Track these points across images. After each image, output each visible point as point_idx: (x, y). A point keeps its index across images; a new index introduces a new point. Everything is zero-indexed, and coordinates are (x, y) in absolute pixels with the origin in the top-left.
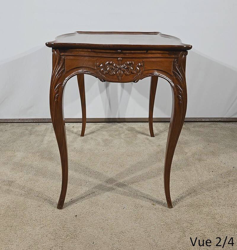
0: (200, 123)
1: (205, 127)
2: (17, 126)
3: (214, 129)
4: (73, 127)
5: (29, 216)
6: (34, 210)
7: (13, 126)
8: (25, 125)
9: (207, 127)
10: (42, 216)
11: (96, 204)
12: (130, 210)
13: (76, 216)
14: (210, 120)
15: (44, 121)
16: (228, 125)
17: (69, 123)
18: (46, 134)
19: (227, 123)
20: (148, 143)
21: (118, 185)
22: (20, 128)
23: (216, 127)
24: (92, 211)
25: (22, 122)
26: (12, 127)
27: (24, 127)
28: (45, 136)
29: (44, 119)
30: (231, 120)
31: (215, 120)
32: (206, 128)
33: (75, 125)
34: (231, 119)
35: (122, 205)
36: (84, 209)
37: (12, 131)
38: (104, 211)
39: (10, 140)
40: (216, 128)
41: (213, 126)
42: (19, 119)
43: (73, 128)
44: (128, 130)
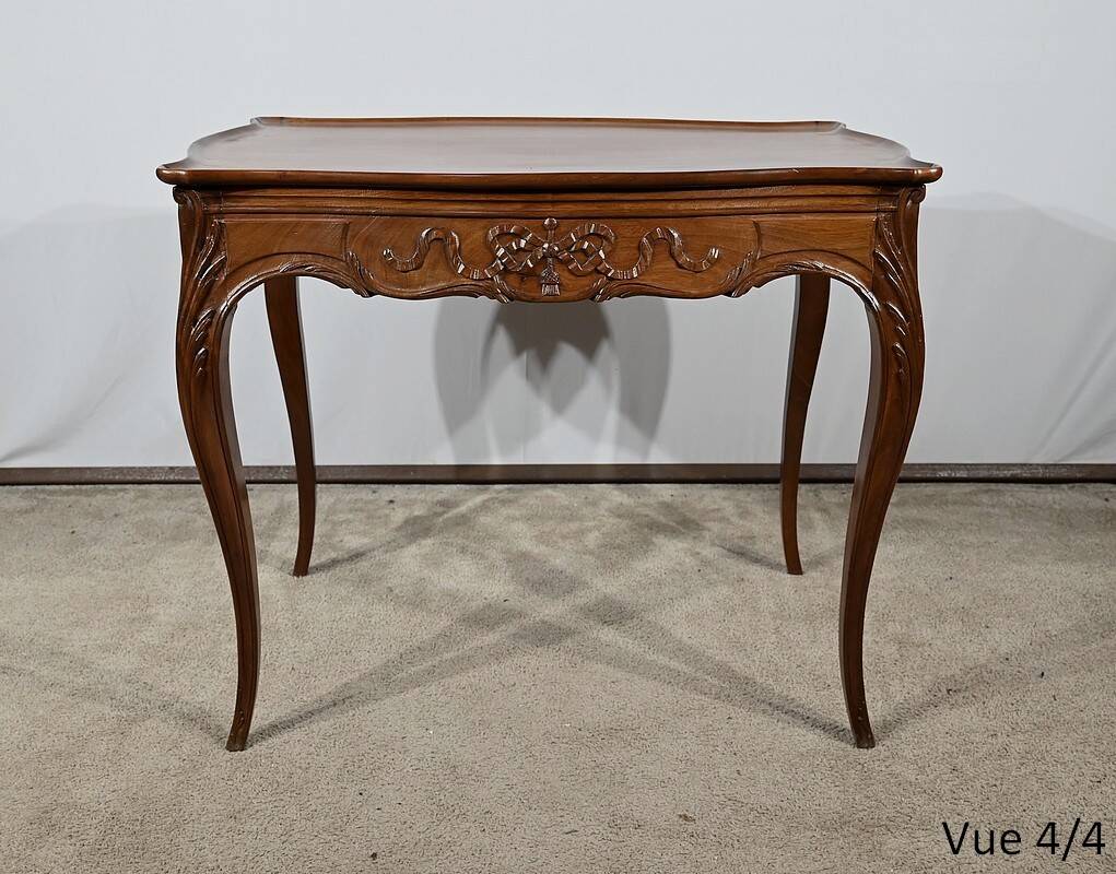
0: (930, 489)
1: (945, 504)
2: (165, 498)
3: (988, 513)
4: (391, 502)
5: (191, 851)
6: (211, 830)
7: (146, 495)
8: (195, 493)
9: (955, 503)
10: (242, 855)
11: (457, 812)
12: (591, 838)
13: (374, 856)
14: (974, 474)
15: (270, 476)
16: (1050, 497)
17: (376, 486)
18: (277, 529)
19: (1046, 488)
20: (696, 569)
21: (553, 740)
22: (172, 504)
23: (993, 506)
24: (440, 840)
25: (184, 478)
26: (140, 500)
27: (192, 500)
28: (274, 537)
29: (271, 468)
30: (1064, 473)
31: (996, 473)
32: (951, 508)
33: (398, 493)
34: (1064, 470)
35: (559, 819)
36: (409, 830)
37: (142, 517)
38: (487, 841)
39: (130, 556)
40: (997, 510)
41: (985, 499)
42: (171, 468)
43: (391, 505)
44: (619, 516)
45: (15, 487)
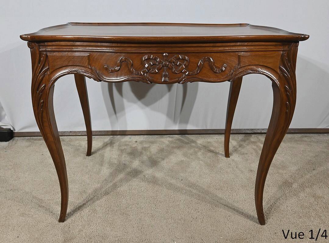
45: (24, 138)
